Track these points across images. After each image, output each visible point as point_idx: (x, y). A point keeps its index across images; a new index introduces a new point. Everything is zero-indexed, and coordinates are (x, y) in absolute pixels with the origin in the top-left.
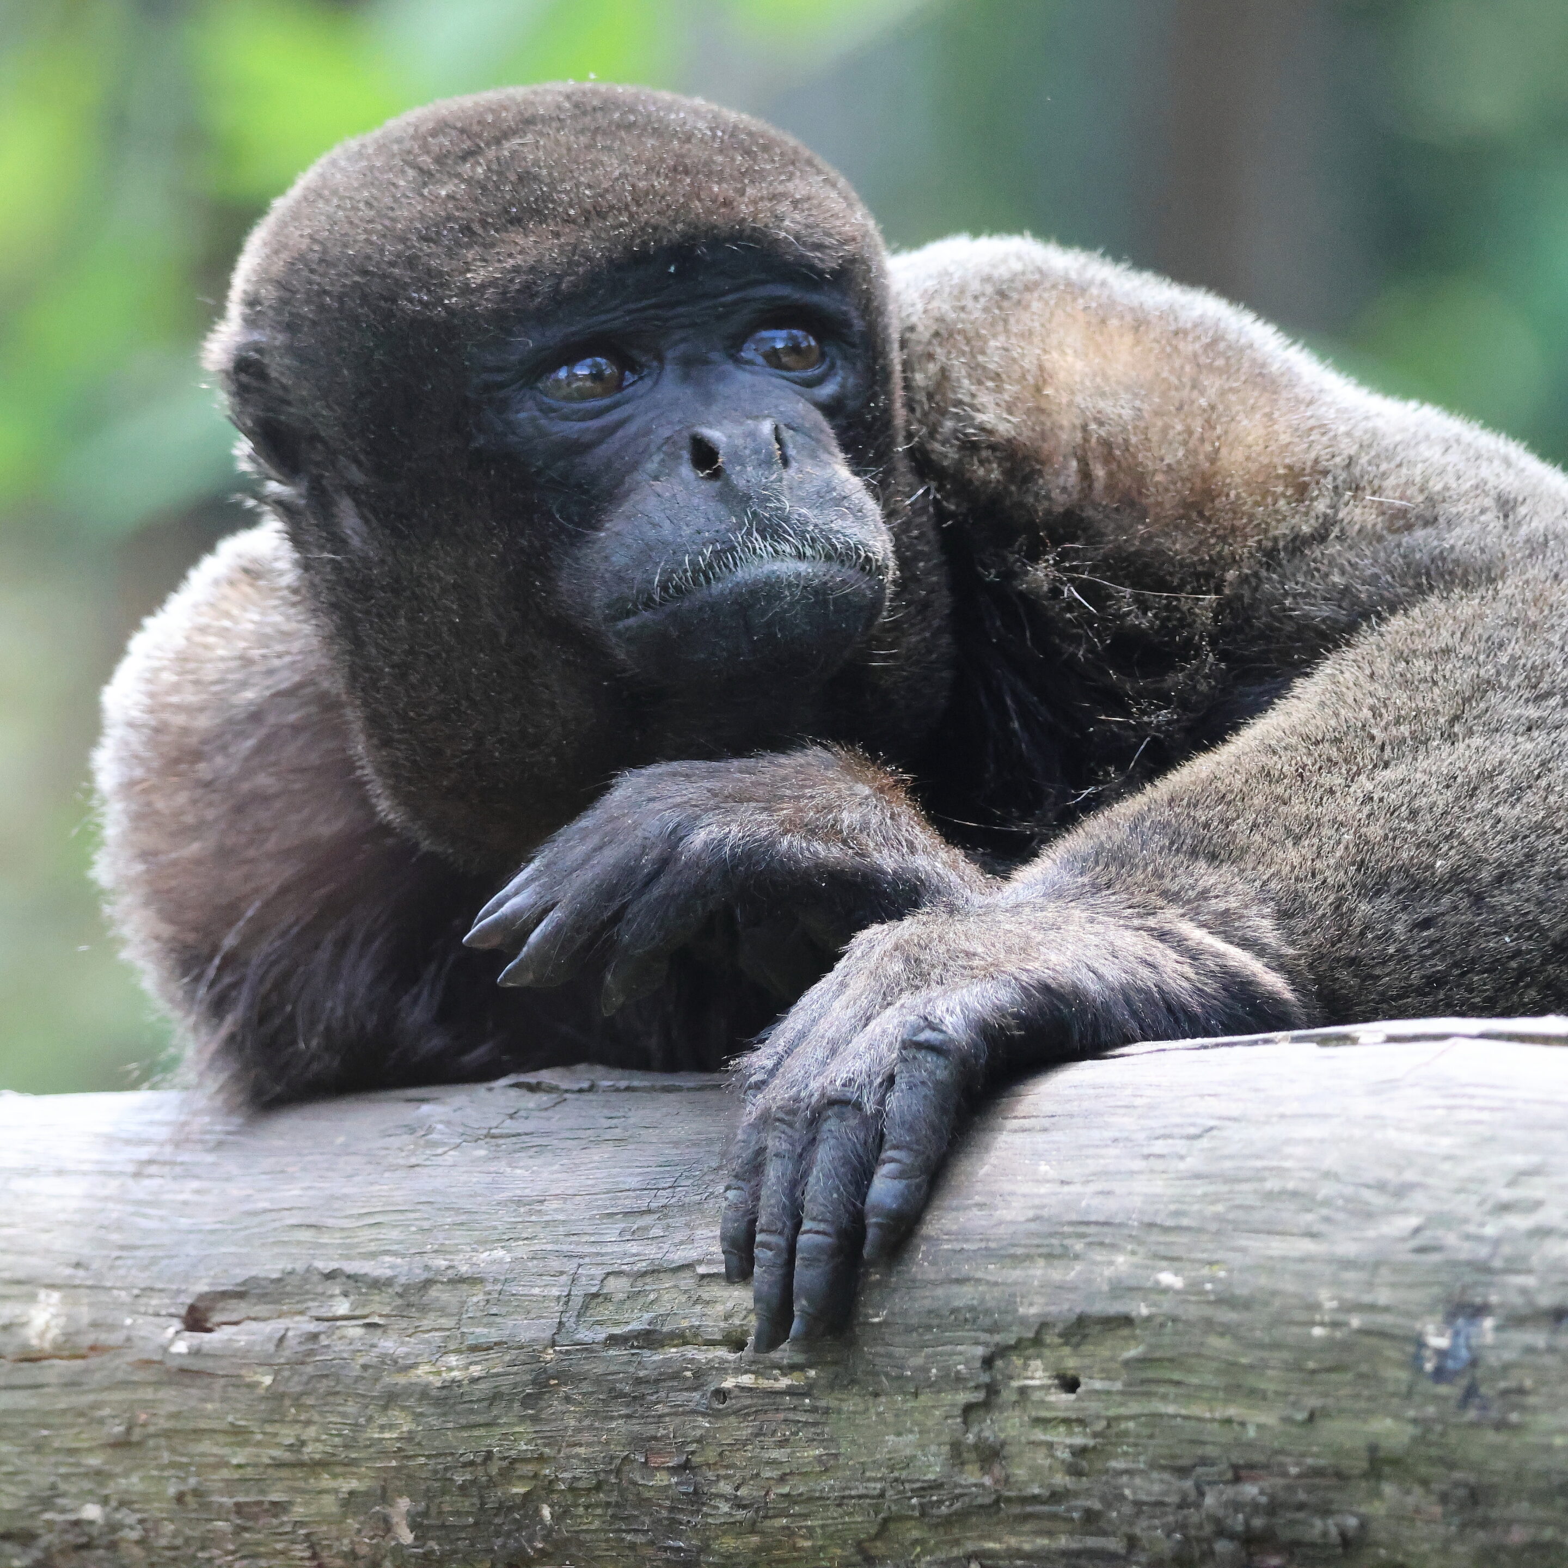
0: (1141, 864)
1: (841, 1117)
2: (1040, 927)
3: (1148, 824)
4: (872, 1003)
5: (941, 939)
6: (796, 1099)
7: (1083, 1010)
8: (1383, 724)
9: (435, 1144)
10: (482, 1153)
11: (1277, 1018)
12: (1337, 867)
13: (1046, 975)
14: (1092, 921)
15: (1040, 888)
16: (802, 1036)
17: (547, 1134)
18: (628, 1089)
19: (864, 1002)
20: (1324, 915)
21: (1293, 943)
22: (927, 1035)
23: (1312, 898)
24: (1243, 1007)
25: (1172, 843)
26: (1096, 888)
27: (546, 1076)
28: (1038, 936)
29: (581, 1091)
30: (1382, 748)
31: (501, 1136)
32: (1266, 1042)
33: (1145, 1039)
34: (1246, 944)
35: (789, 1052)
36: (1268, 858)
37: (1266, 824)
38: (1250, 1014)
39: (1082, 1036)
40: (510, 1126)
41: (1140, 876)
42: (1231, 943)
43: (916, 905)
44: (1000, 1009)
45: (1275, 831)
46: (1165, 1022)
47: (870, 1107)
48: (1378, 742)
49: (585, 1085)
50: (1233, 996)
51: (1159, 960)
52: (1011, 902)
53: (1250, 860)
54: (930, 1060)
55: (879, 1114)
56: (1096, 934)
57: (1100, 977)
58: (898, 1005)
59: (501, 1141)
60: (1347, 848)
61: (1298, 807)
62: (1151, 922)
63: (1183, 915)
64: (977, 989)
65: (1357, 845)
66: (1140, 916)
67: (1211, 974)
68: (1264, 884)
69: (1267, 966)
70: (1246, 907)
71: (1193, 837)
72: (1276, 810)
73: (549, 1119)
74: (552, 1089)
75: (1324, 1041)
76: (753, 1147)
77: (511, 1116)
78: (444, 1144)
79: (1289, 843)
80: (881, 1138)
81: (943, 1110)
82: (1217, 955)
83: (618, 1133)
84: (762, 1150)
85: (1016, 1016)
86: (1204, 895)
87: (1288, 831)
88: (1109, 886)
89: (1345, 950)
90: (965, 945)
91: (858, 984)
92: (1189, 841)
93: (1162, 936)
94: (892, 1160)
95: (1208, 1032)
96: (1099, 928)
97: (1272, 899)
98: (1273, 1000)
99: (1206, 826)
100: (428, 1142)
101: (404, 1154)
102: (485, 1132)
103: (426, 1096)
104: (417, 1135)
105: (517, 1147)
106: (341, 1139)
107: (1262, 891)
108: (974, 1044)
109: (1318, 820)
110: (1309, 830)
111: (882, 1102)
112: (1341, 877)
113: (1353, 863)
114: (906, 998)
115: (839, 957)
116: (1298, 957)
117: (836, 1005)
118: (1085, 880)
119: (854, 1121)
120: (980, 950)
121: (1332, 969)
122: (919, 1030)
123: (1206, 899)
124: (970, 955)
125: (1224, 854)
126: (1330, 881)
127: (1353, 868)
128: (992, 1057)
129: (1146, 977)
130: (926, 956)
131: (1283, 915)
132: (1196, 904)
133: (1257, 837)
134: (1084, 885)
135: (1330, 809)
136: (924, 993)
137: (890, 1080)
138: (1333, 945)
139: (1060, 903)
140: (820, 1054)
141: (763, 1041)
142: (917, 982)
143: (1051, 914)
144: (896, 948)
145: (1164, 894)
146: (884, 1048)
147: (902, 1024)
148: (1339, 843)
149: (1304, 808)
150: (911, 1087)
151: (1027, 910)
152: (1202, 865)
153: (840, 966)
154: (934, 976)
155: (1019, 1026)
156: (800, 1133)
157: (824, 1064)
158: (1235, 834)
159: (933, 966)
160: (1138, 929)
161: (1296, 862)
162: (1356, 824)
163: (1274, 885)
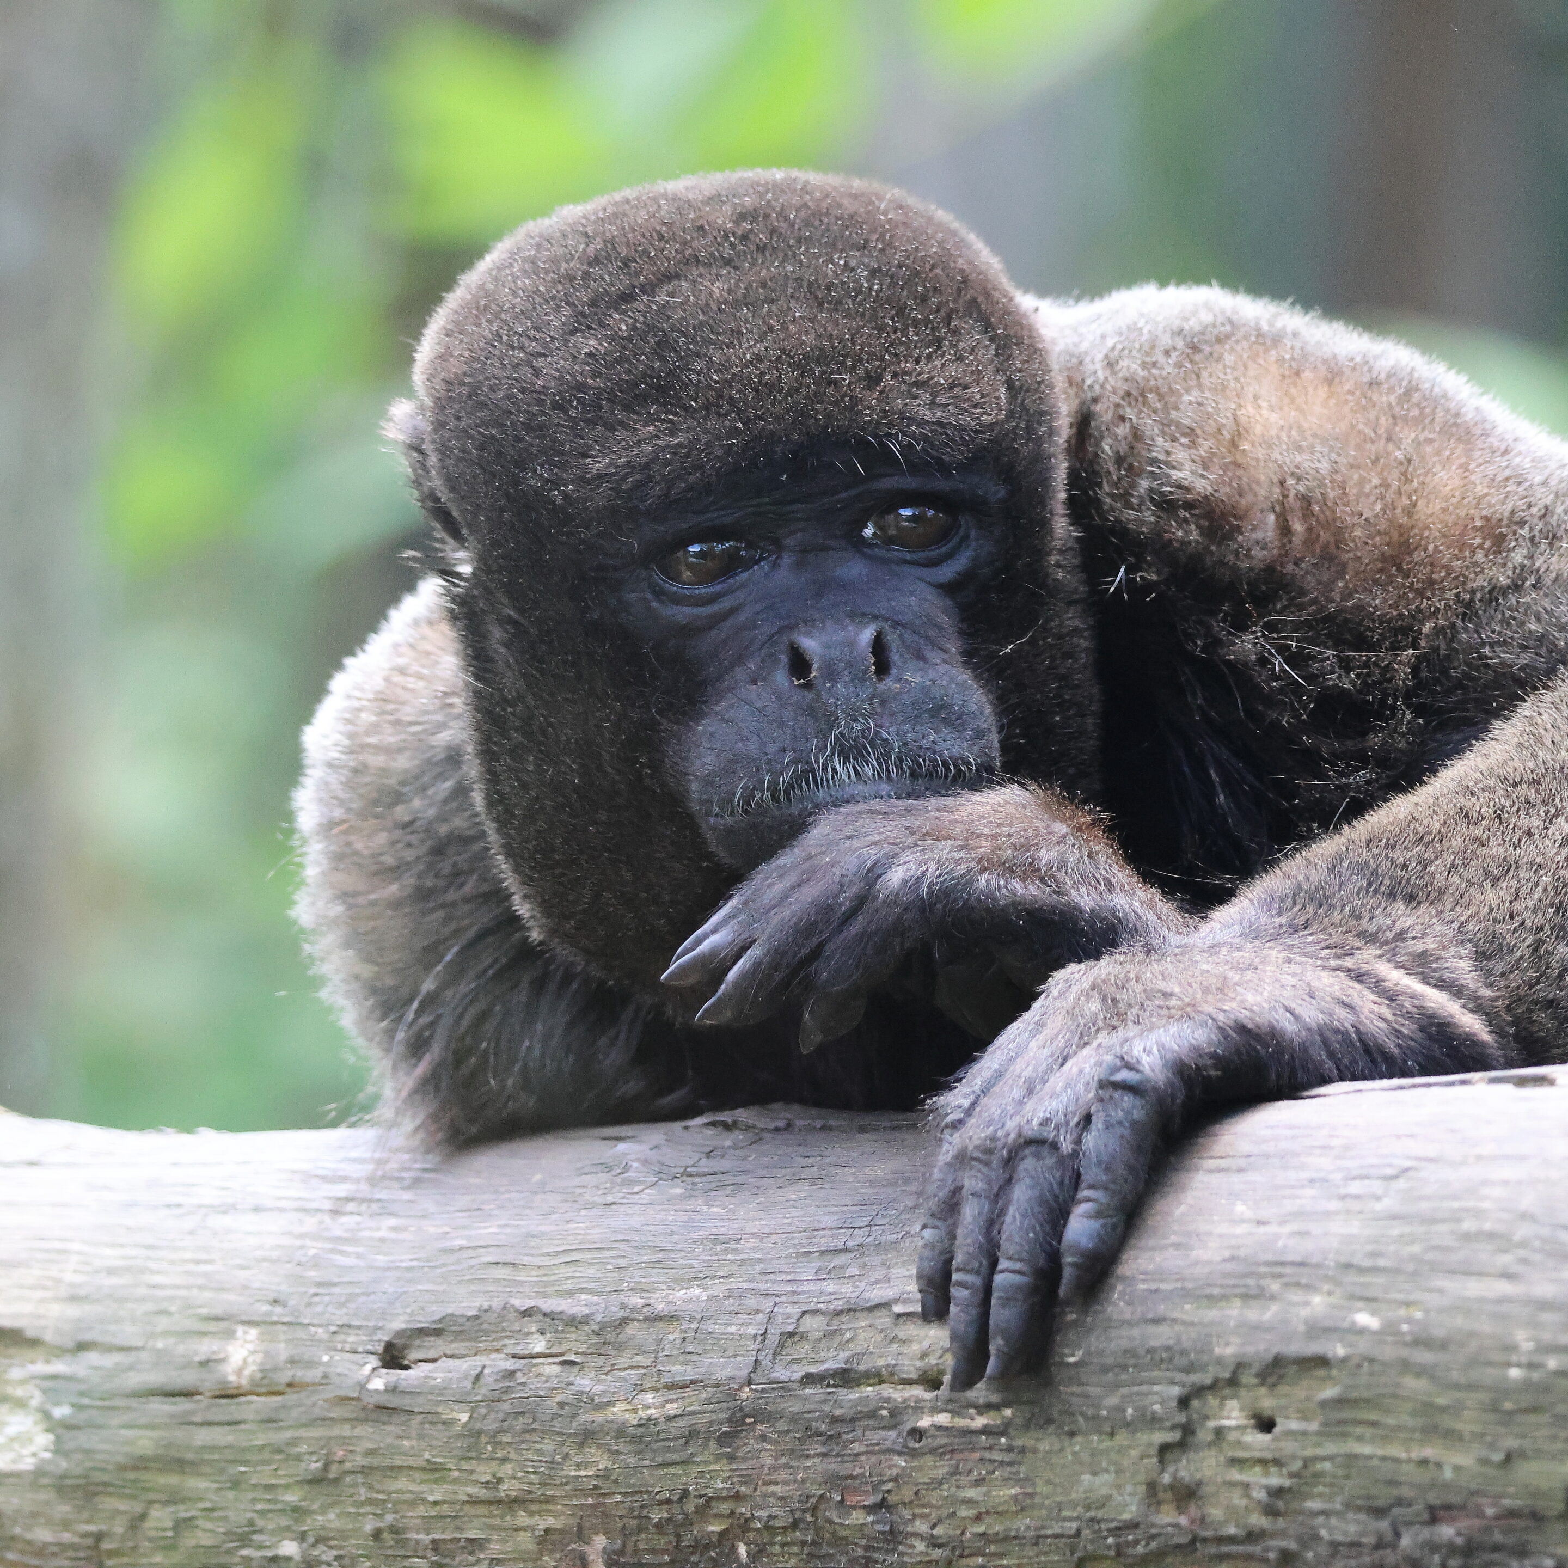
0: (1339, 904)
1: (1038, 1157)
2: (1237, 968)
3: (1346, 864)
4: (1069, 1043)
5: (1138, 978)
6: (993, 1139)
7: (1280, 1050)
9: (631, 1182)
10: (678, 1191)
11: (1474, 1059)
12: (1535, 909)
13: (1244, 1016)
14: (1289, 961)
15: (1238, 928)
16: (999, 1075)
17: (743, 1172)
18: (824, 1128)
19: (1061, 1042)
20: (1522, 957)
21: (1490, 985)
22: (1123, 1075)
23: (1510, 940)
24: (1440, 1048)
25: (1370, 884)
26: (1294, 929)
27: (742, 1115)
28: (1235, 977)
29: (777, 1130)
31: (697, 1175)
32: (1463, 1082)
33: (1342, 1079)
34: (1443, 985)
35: (985, 1091)
36: (1466, 900)
37: (1465, 866)
38: (1448, 1055)
39: (1279, 1077)
40: (706, 1165)
41: (1337, 917)
42: (1429, 984)
43: (1114, 944)
44: (1196, 1049)
45: (1473, 873)
46: (1362, 1063)
47: (1066, 1147)
49: (782, 1124)
50: (1430, 1037)
51: (1356, 1001)
52: (1208, 942)
53: (1448, 901)
54: (1127, 1100)
55: (1075, 1154)
56: (1294, 975)
57: (1297, 1018)
58: (1095, 1044)
59: (698, 1179)
60: (1545, 890)
62: (1349, 963)
63: (1381, 956)
64: (1173, 1029)
65: (1555, 888)
66: (1338, 957)
67: (1408, 1015)
68: (1462, 925)
69: (1464, 1007)
70: (1444, 948)
71: (1391, 878)
72: (1474, 852)
73: (744, 1158)
74: (748, 1128)
75: (1521, 1082)
76: (949, 1187)
77: (708, 1155)
78: (641, 1182)
79: (1487, 885)
80: (1077, 1177)
81: (1138, 1149)
82: (1413, 996)
83: (814, 1172)
84: (957, 1190)
85: (1213, 1056)
86: (1401, 936)
87: (1486, 873)
88: (1306, 926)
89: (1543, 992)
90: (1162, 985)
91: (1055, 1023)
92: (1387, 882)
93: (1359, 977)
94: (1088, 1200)
95: (1405, 1073)
96: (1296, 969)
97: (1470, 940)
98: (1470, 1041)
99: (1404, 867)
100: (624, 1180)
101: (600, 1192)
102: (681, 1170)
103: (623, 1134)
104: (614, 1173)
105: (714, 1185)
106: (538, 1177)
107: (1459, 932)
108: (1171, 1084)
109: (1517, 862)
110: (1508, 871)
111: (1078, 1142)
112: (1540, 919)
113: (1551, 906)
114: (1103, 1038)
115: (1036, 996)
116: (1496, 999)
117: (1033, 1044)
118: (1283, 920)
119: (1050, 1161)
120: (1177, 990)
121: (1530, 1011)
122: (1116, 1070)
123: (1404, 940)
124: (1167, 995)
125: (1421, 895)
126: (1528, 923)
127: (1552, 910)
128: (1189, 1097)
129: (1344, 1018)
130: (1123, 996)
131: (1481, 956)
132: (1393, 945)
133: (1455, 879)
134: (1281, 926)
135: (1528, 851)
136: (1121, 1032)
137: (1087, 1120)
138: (1531, 987)
139: (1257, 943)
140: (1016, 1093)
141: (959, 1080)
142: (1114, 1022)
143: (1248, 954)
144: (1093, 987)
145: (1362, 934)
146: (1081, 1087)
147: (1099, 1064)
148: (1537, 885)
149: (1502, 850)
150: (1108, 1126)
151: (1224, 950)
152: (1399, 907)
153: (1036, 1005)
154: (1131, 1016)
155: (1216, 1067)
156: (996, 1173)
157: (1021, 1103)
158: (1433, 876)
159: (1130, 1006)
160: (1335, 970)
161: (1494, 904)
162: (1554, 866)
163: (1472, 927)
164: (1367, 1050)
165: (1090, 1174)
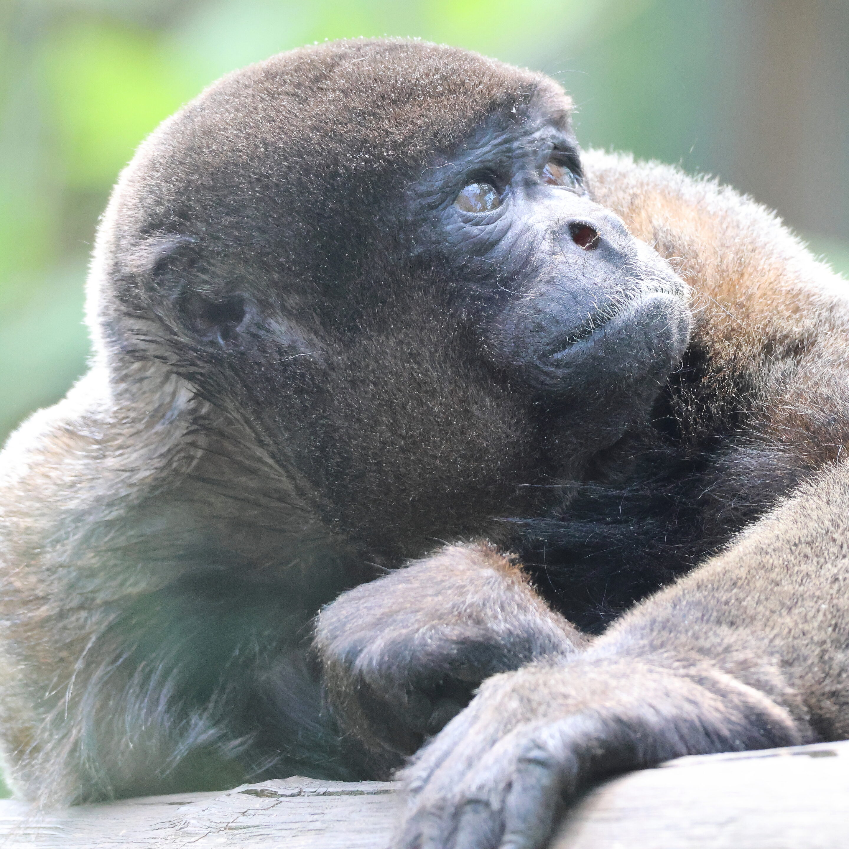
0: (683, 630)
1: (476, 812)
2: (615, 676)
3: (684, 603)
4: (497, 731)
5: (545, 684)
6: (444, 799)
7: (645, 736)
8: (840, 531)
9: (189, 834)
10: (223, 840)
11: (781, 738)
12: (820, 628)
13: (619, 710)
14: (651, 671)
15: (613, 649)
16: (447, 754)
17: (267, 826)
18: (324, 794)
19: (491, 730)
20: (813, 663)
21: (792, 685)
22: (535, 754)
23: (805, 652)
24: (759, 731)
25: (703, 616)
26: (654, 648)
27: (269, 785)
28: (613, 683)
29: (292, 795)
30: (842, 547)
31: (236, 828)
32: (774, 756)
33: (689, 753)
34: (759, 685)
35: (438, 765)
36: (771, 623)
37: (767, 599)
38: (763, 736)
39: (645, 753)
40: (243, 821)
41: (683, 638)
42: (748, 684)
44: (587, 735)
45: (773, 604)
46: (703, 742)
47: (495, 805)
48: (839, 542)
49: (296, 791)
50: (752, 723)
51: (699, 698)
52: (594, 658)
53: (759, 625)
54: (538, 771)
55: (502, 810)
56: (655, 681)
57: (657, 712)
58: (515, 731)
59: (236, 832)
60: (825, 615)
61: (787, 587)
62: (693, 671)
63: (714, 665)
64: (570, 720)
65: (831, 613)
66: (685, 667)
67: (736, 707)
68: (771, 641)
69: (775, 701)
70: (759, 657)
71: (718, 611)
72: (772, 590)
73: (269, 816)
74: (273, 794)
75: (815, 755)
76: (413, 834)
77: (244, 814)
78: (196, 834)
79: (784, 612)
80: (503, 827)
81: (547, 806)
82: (740, 694)
83: (318, 825)
84: (418, 837)
85: (598, 739)
86: (727, 649)
87: (783, 605)
88: (662, 645)
89: (829, 686)
90: (562, 689)
91: (487, 716)
92: (715, 614)
93: (701, 681)
94: (510, 842)
95: (733, 749)
96: (656, 676)
97: (778, 652)
98: (778, 725)
99: (727, 603)
100: (183, 833)
101: (167, 842)
102: (225, 825)
103: (183, 801)
104: (177, 828)
105: (248, 835)
106: (124, 832)
107: (769, 646)
108: (568, 760)
109: (802, 595)
110: (797, 602)
111: (503, 801)
112: (822, 636)
113: (830, 626)
114: (521, 727)
115: (472, 697)
116: (795, 695)
117: (472, 731)
118: (646, 642)
119: (484, 814)
120: (573, 693)
121: (819, 701)
122: (528, 749)
123: (729, 652)
124: (565, 696)
125: (739, 621)
126: (816, 639)
127: (830, 629)
128: (581, 768)
129: (690, 711)
130: (535, 697)
131: (786, 664)
132: (722, 656)
133: (761, 608)
134: (644, 646)
135: (810, 587)
136: (533, 724)
137: (509, 786)
138: (820, 683)
139: (628, 658)
140: (460, 766)
141: (419, 758)
142: (529, 715)
143: (622, 665)
144: (514, 691)
145: (701, 650)
146: (505, 763)
147: (518, 745)
148: (818, 611)
149: (791, 587)
150: (525, 789)
151: (605, 663)
152: (724, 630)
153: (473, 704)
154: (542, 710)
155: (601, 747)
156: (447, 824)
157: (463, 774)
158: (746, 608)
159: (540, 704)
160: (683, 676)
161: (791, 625)
162: (829, 597)
163: (778, 642)
164: (707, 734)
165: (512, 823)
